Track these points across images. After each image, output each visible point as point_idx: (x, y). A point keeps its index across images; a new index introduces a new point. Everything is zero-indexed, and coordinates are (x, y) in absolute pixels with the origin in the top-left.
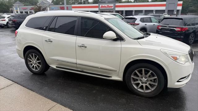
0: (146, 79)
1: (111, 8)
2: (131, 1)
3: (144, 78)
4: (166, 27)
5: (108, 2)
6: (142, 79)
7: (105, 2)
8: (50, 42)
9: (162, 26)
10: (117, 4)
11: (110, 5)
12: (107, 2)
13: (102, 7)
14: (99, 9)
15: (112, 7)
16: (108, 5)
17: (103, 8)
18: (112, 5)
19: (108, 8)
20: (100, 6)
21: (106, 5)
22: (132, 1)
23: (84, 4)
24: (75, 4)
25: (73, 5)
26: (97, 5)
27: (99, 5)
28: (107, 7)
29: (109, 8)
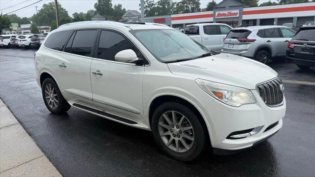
0: (178, 130)
1: (235, 16)
2: (274, 3)
3: (175, 128)
4: (303, 44)
5: (230, 7)
6: (173, 129)
7: (225, 7)
8: (64, 68)
9: (295, 43)
10: (245, 10)
11: (233, 12)
12: (227, 6)
13: (219, 15)
14: (214, 18)
15: (237, 14)
16: (229, 11)
17: (222, 17)
18: (237, 11)
19: (229, 17)
20: (217, 13)
21: (226, 12)
22: (277, 2)
23: (193, 12)
24: (178, 14)
25: (173, 16)
26: (211, 12)
27: (215, 13)
28: (228, 15)
29: (231, 17)
